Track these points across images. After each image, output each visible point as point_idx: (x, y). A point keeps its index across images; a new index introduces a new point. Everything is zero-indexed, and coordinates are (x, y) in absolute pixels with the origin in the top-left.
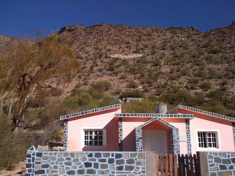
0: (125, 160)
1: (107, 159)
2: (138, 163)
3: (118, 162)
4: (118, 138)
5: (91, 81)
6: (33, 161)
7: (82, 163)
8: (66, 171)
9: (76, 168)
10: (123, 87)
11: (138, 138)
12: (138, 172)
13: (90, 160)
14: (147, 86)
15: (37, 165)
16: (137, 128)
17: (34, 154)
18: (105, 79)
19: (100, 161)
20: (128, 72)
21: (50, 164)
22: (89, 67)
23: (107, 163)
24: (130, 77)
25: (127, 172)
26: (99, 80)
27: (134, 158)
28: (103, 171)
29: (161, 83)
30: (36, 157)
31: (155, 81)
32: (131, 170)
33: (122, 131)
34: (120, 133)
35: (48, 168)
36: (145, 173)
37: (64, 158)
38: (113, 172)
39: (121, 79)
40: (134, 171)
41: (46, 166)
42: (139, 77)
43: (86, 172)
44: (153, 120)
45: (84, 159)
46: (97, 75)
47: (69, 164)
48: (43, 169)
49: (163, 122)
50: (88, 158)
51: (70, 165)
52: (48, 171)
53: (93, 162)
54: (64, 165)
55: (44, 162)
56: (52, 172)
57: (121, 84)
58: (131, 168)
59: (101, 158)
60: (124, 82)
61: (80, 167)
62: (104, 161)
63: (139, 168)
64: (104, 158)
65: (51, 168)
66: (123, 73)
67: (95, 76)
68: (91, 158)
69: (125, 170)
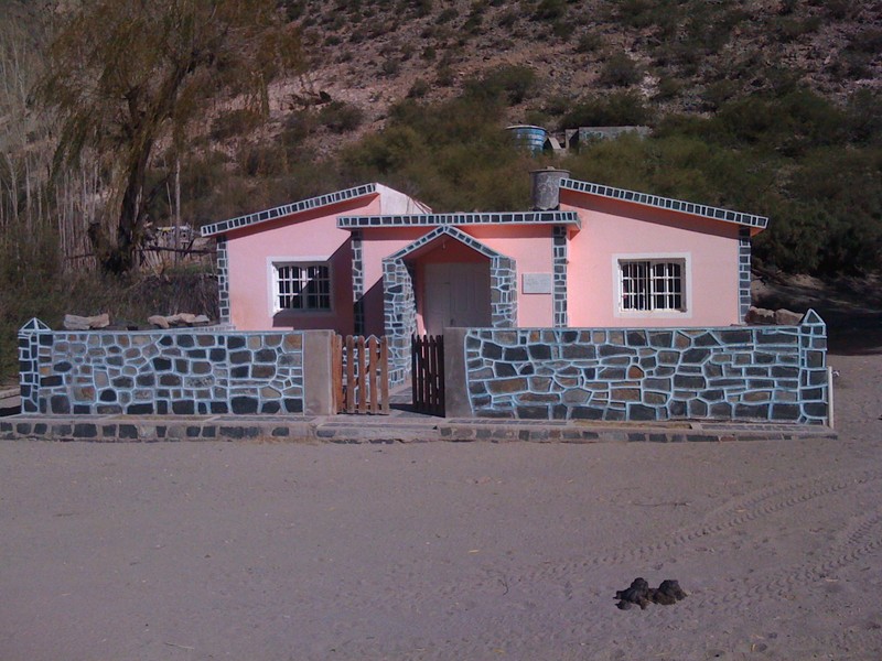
0: (253, 352)
1: (208, 350)
2: (285, 360)
3: (234, 358)
4: (351, 288)
5: (463, 71)
6: (34, 355)
7: (148, 360)
8: (110, 379)
9: (133, 371)
10: (582, 84)
11: (389, 290)
12: (284, 381)
13: (165, 352)
14: (676, 75)
15: (43, 365)
16: (388, 261)
17: (34, 339)
18: (519, 56)
19: (192, 354)
20: (613, 19)
21: (72, 363)
22: (468, 12)
23: (207, 360)
24: (618, 41)
25: (256, 382)
26: (495, 61)
27: (274, 348)
28: (198, 379)
29: (734, 59)
30: (40, 346)
31: (713, 53)
32: (267, 377)
33: (360, 269)
34: (357, 274)
35: (70, 372)
36: (301, 384)
37: (105, 348)
38: (224, 383)
39: (580, 50)
40: (274, 378)
41: (65, 367)
42: (654, 39)
43: (157, 381)
44: (434, 234)
45: (152, 349)
46: (490, 44)
47: (118, 361)
48: (58, 374)
49: (464, 241)
50: (161, 348)
51: (121, 365)
52: (69, 379)
53: (173, 359)
54: (104, 363)
55: (59, 357)
56: (80, 380)
57: (580, 72)
58: (268, 372)
59: (192, 349)
60: (589, 62)
61: (143, 369)
62: (201, 354)
63: (286, 372)
64: (201, 348)
65: (76, 372)
66: (593, 24)
67: (484, 47)
68: (167, 348)
69: (253, 376)
